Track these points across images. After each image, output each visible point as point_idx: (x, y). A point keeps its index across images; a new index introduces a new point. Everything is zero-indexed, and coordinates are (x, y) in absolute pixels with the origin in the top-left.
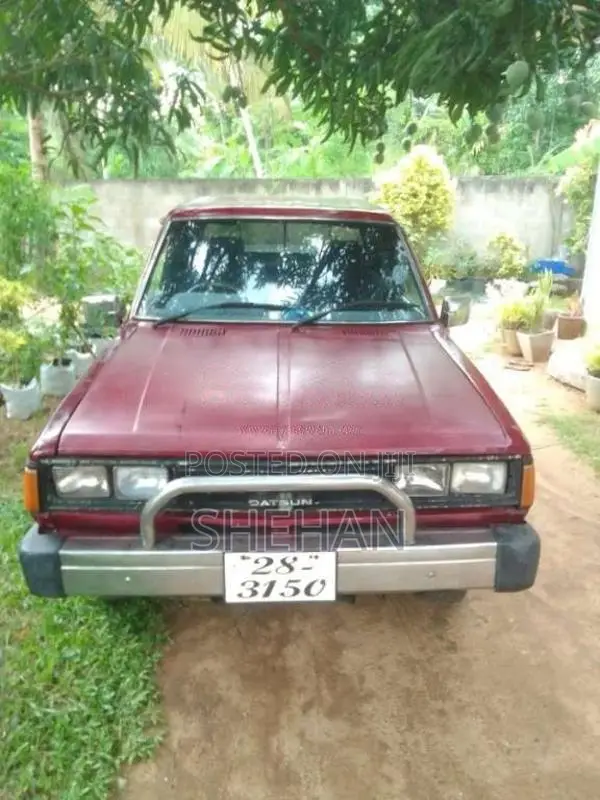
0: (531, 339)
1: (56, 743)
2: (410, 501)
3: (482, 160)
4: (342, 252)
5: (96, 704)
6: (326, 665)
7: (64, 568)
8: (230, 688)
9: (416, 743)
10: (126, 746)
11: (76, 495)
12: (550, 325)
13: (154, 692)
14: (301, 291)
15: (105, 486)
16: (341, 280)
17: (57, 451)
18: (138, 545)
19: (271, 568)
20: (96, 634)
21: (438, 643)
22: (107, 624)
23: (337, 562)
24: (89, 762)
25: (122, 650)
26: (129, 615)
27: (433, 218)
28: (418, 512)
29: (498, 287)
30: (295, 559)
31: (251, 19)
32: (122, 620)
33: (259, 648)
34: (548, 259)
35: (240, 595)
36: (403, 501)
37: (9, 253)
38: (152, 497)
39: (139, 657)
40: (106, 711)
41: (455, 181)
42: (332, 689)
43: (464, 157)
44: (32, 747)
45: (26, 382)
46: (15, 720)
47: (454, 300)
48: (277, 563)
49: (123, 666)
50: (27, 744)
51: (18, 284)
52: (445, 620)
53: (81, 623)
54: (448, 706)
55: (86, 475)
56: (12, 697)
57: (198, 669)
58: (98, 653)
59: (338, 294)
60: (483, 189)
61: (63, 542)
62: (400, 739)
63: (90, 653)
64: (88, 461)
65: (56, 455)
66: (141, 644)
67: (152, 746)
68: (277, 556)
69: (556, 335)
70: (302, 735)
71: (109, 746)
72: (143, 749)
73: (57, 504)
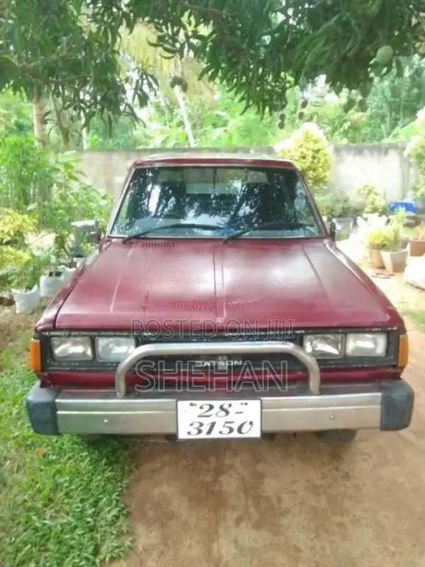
0: (392, 255)
1: (51, 546)
2: (316, 362)
3: (350, 135)
4: (256, 191)
5: (81, 516)
6: (252, 490)
7: (59, 412)
8: (180, 506)
9: (323, 548)
10: (104, 549)
11: (69, 359)
12: (405, 246)
13: (123, 509)
14: (226, 219)
15: (89, 352)
16: (255, 212)
17: (54, 326)
18: (114, 396)
19: (213, 412)
20: (80, 466)
21: (335, 473)
22: (89, 459)
23: (262, 408)
24: (77, 561)
25: (99, 477)
26: (104, 452)
27: (317, 172)
28: (322, 371)
29: (366, 219)
30: (230, 405)
31: (190, 29)
32: (99, 456)
33: (201, 477)
34: (400, 201)
35: (189, 433)
36: (311, 362)
37: (19, 197)
38: (124, 360)
39: (112, 483)
40: (88, 523)
41: (332, 147)
42: (257, 506)
43: (336, 133)
44: (34, 549)
45: (30, 288)
46: (21, 528)
47: (339, 222)
48: (216, 409)
49: (101, 490)
50: (29, 546)
51: (26, 217)
52: (340, 456)
53: (70, 458)
54: (346, 520)
55: (75, 344)
56: (18, 512)
57: (156, 492)
58: (82, 480)
59: (253, 221)
60: (352, 153)
61: (58, 394)
62: (310, 544)
63: (76, 480)
64: (77, 333)
65: (54, 329)
66: (114, 473)
67: (123, 549)
68: (217, 404)
69: (409, 253)
70: (236, 541)
71: (91, 549)
72: (116, 551)
73: (54, 366)
